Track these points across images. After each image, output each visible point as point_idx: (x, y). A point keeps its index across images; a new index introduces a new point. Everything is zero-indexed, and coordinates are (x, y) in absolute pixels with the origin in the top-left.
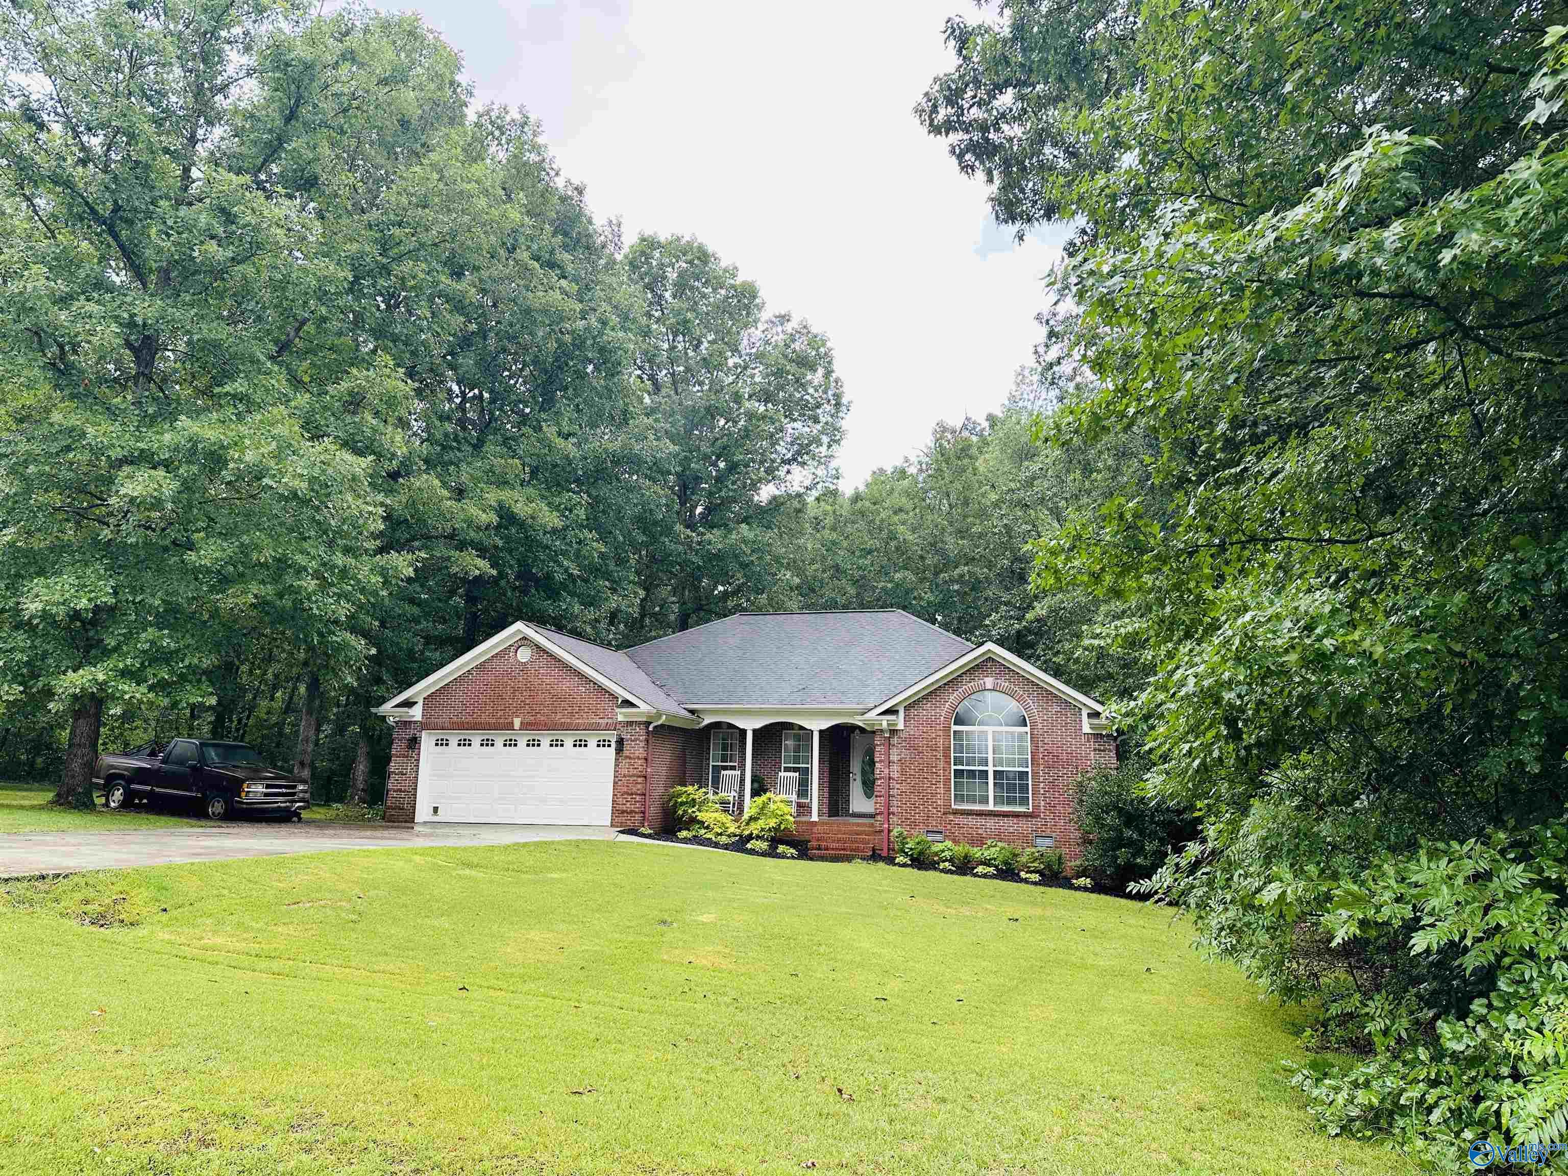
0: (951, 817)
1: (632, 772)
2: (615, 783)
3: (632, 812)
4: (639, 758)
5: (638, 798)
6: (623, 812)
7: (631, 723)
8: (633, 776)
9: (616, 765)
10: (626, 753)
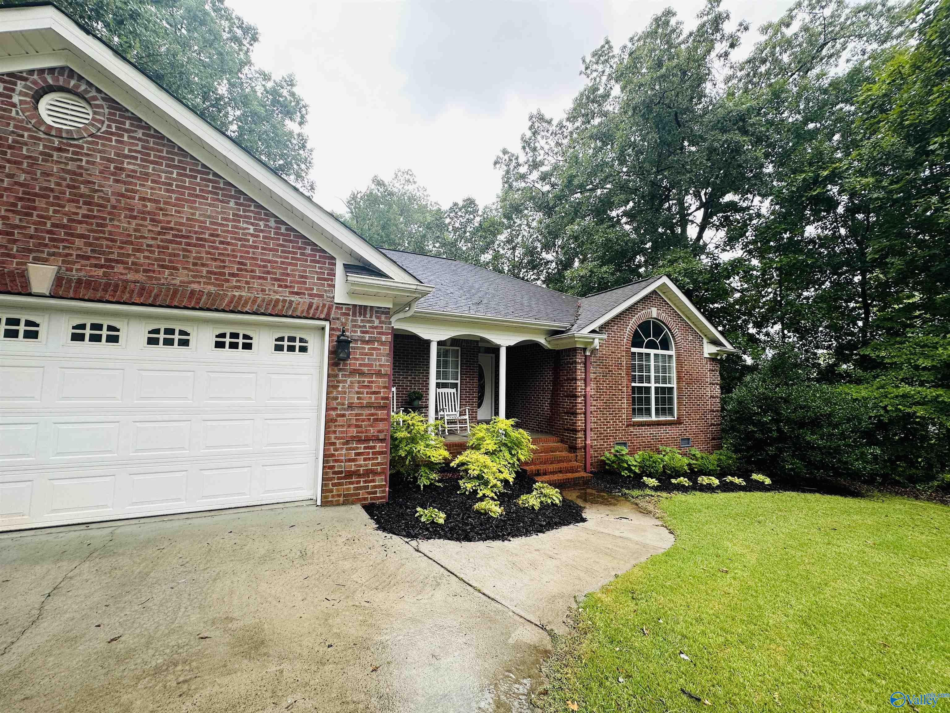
0: (631, 429)
1: (367, 398)
2: (329, 421)
3: (368, 472)
4: (379, 374)
5: (379, 446)
6: (349, 475)
7: (362, 310)
8: (369, 406)
9: (331, 387)
10: (354, 363)
